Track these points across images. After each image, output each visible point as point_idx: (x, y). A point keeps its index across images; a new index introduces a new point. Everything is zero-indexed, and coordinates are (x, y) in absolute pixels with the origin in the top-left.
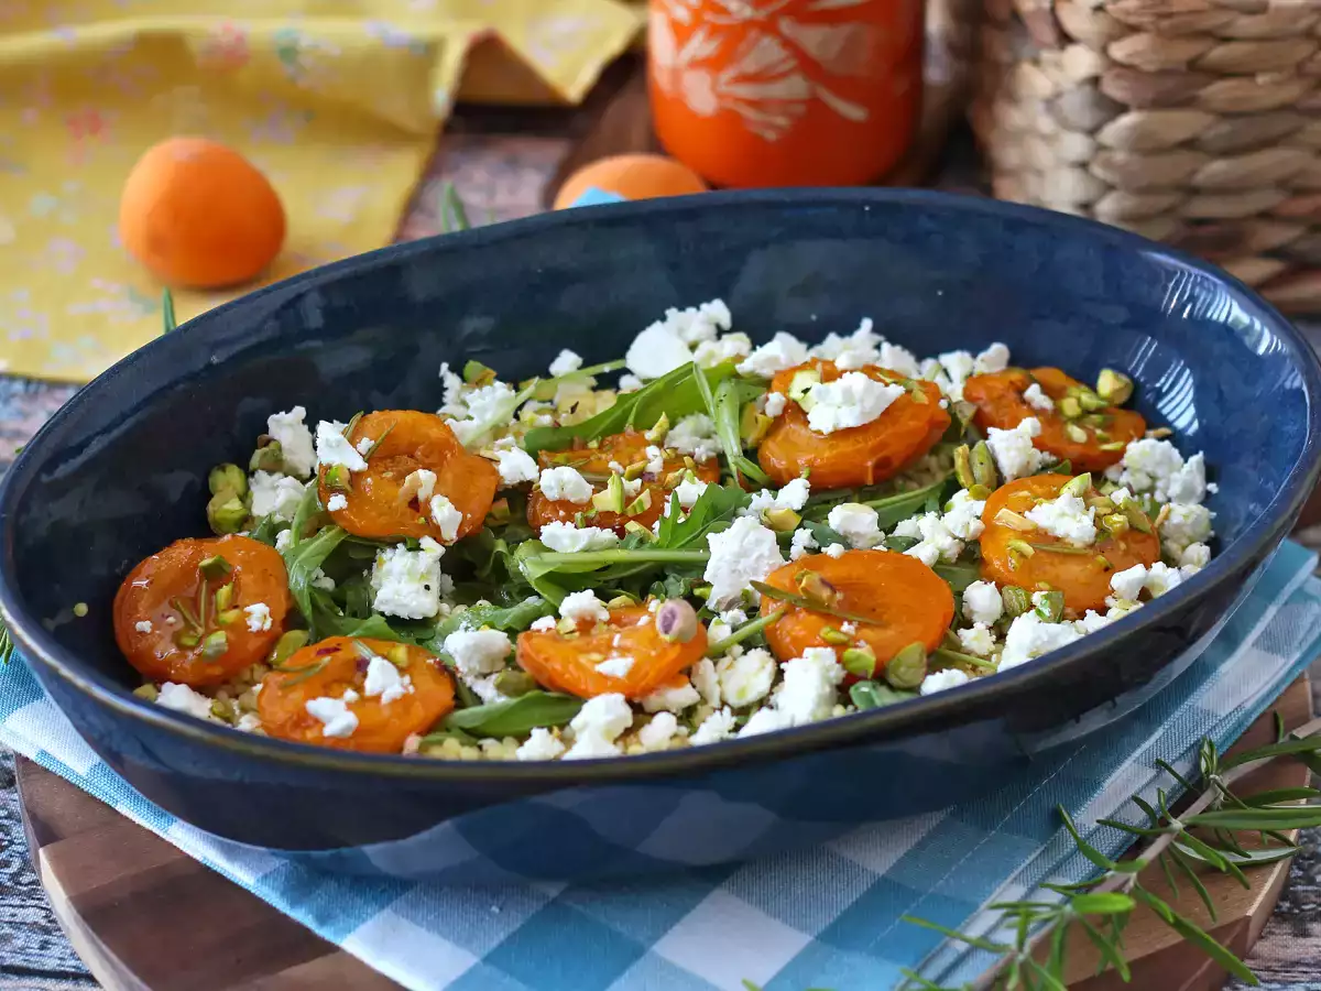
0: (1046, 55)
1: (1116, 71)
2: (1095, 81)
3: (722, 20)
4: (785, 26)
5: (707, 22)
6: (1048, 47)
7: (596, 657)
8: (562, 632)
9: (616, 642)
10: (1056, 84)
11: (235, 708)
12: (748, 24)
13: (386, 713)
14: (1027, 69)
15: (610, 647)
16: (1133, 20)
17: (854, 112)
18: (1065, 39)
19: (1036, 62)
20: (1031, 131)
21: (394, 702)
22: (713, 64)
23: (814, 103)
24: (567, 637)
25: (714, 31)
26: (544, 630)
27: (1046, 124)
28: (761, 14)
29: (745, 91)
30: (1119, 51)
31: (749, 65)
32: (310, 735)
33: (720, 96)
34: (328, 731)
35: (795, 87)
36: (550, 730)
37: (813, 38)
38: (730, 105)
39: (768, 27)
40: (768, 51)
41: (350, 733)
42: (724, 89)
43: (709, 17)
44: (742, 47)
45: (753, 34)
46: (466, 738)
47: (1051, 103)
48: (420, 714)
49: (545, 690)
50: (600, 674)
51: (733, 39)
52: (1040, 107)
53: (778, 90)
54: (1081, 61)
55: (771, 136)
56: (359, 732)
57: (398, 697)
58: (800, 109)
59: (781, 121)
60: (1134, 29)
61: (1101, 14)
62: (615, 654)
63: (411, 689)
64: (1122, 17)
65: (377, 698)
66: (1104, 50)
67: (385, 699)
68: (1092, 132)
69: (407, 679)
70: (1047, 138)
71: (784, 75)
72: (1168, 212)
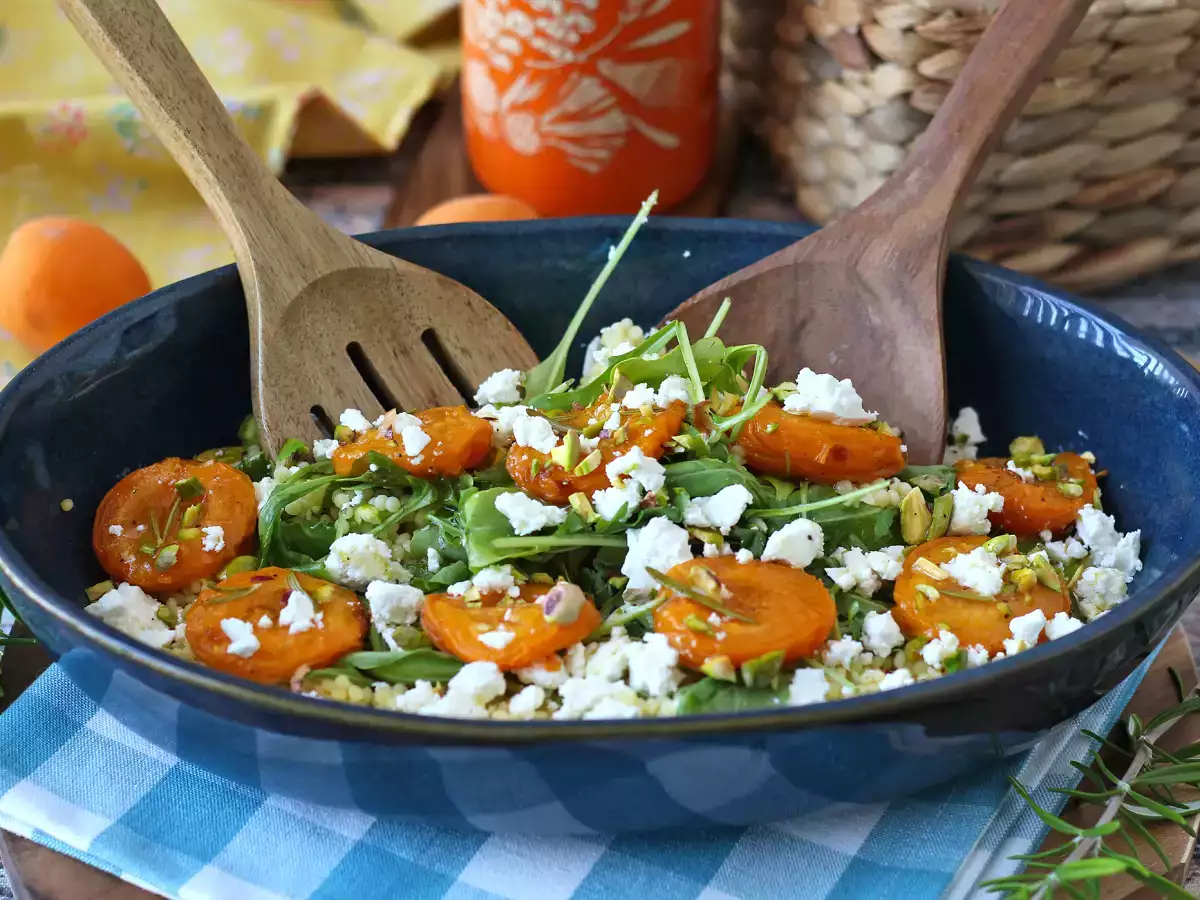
0: (849, 75)
1: (928, 85)
2: (906, 96)
3: (544, 65)
4: (605, 67)
5: (530, 69)
6: (854, 67)
7: (483, 627)
8: (466, 600)
9: (506, 617)
10: (866, 103)
11: (179, 615)
12: (568, 68)
13: (290, 642)
14: (831, 87)
15: (501, 620)
16: (943, 39)
17: (667, 140)
18: (875, 59)
19: (840, 81)
20: (837, 145)
21: (300, 634)
22: (535, 107)
23: (632, 135)
24: (470, 605)
25: (536, 75)
26: (455, 595)
27: (854, 138)
28: (582, 57)
29: (567, 129)
30: (929, 68)
31: (571, 105)
32: (217, 649)
33: (543, 136)
34: (233, 648)
35: (616, 121)
36: (434, 685)
37: (630, 76)
38: (552, 142)
39: (589, 69)
40: (589, 90)
41: (250, 654)
42: (546, 128)
43: (530, 63)
44: (564, 89)
45: (574, 76)
46: (360, 678)
47: (859, 120)
48: (321, 647)
49: (436, 648)
50: (481, 643)
51: (555, 82)
52: (847, 122)
53: (599, 126)
54: (891, 80)
55: (593, 168)
56: (259, 654)
57: (305, 630)
58: (619, 142)
59: (602, 154)
60: (943, 47)
61: (911, 35)
62: (501, 627)
63: (321, 625)
64: (931, 36)
65: (287, 627)
66: (914, 67)
67: (292, 630)
68: (903, 144)
69: (320, 616)
70: (855, 151)
71: (602, 113)
72: (976, 210)
